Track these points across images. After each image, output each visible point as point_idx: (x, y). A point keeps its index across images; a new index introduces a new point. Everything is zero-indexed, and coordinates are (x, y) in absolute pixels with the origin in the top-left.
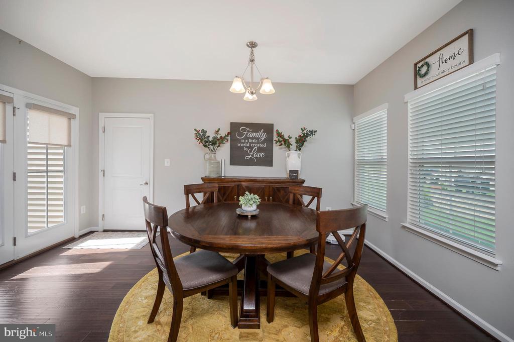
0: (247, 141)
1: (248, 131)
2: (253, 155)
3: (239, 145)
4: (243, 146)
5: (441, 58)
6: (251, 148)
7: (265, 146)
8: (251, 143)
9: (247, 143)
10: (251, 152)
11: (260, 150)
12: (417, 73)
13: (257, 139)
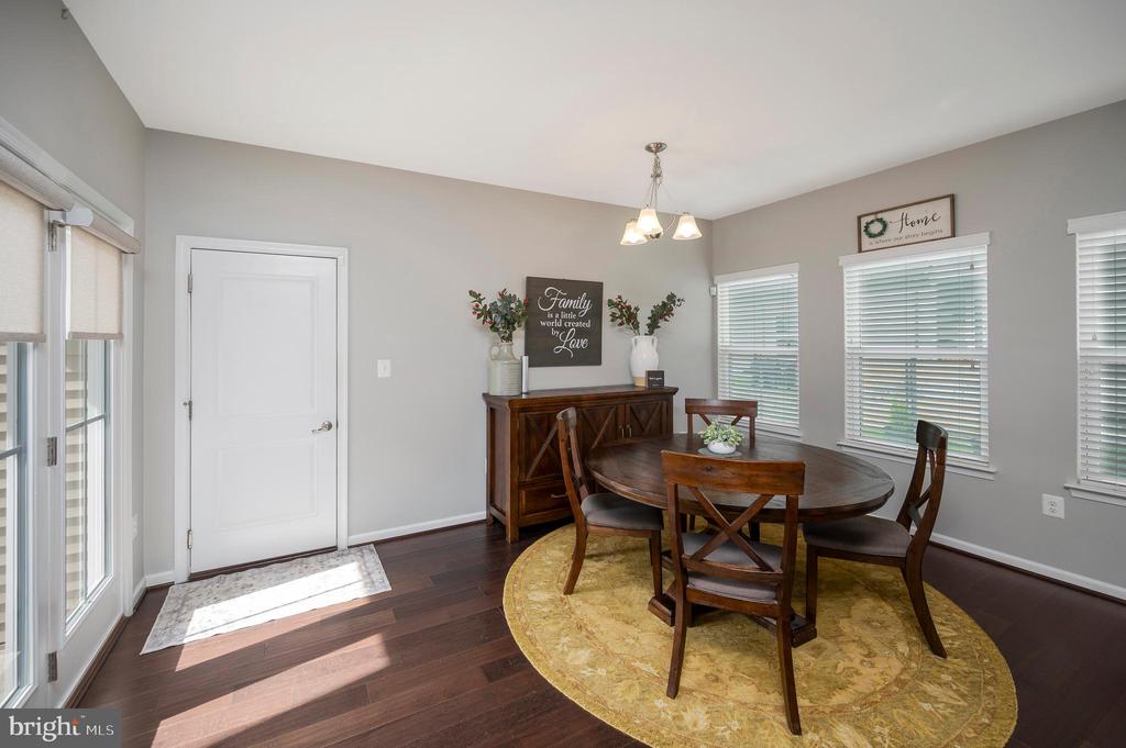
0: (557, 316)
1: (561, 297)
2: (567, 345)
3: (543, 324)
4: (551, 327)
5: (904, 219)
6: (564, 329)
7: (588, 325)
8: (564, 320)
9: (558, 320)
10: (564, 338)
11: (580, 333)
12: (863, 230)
13: (576, 311)
